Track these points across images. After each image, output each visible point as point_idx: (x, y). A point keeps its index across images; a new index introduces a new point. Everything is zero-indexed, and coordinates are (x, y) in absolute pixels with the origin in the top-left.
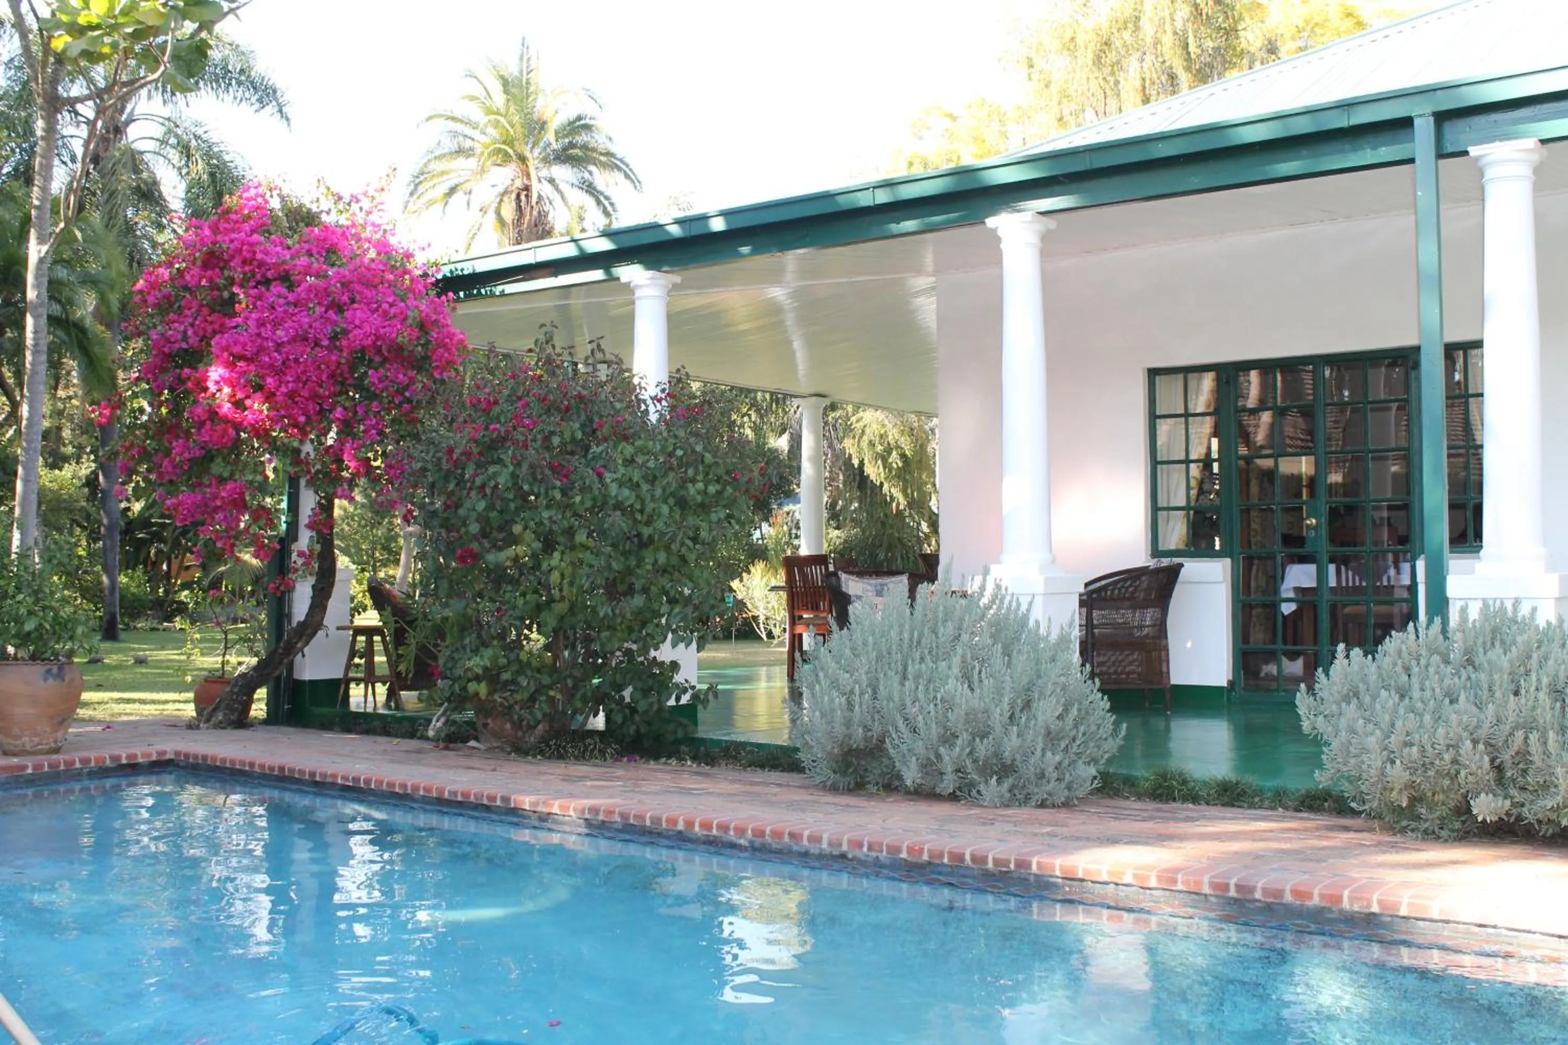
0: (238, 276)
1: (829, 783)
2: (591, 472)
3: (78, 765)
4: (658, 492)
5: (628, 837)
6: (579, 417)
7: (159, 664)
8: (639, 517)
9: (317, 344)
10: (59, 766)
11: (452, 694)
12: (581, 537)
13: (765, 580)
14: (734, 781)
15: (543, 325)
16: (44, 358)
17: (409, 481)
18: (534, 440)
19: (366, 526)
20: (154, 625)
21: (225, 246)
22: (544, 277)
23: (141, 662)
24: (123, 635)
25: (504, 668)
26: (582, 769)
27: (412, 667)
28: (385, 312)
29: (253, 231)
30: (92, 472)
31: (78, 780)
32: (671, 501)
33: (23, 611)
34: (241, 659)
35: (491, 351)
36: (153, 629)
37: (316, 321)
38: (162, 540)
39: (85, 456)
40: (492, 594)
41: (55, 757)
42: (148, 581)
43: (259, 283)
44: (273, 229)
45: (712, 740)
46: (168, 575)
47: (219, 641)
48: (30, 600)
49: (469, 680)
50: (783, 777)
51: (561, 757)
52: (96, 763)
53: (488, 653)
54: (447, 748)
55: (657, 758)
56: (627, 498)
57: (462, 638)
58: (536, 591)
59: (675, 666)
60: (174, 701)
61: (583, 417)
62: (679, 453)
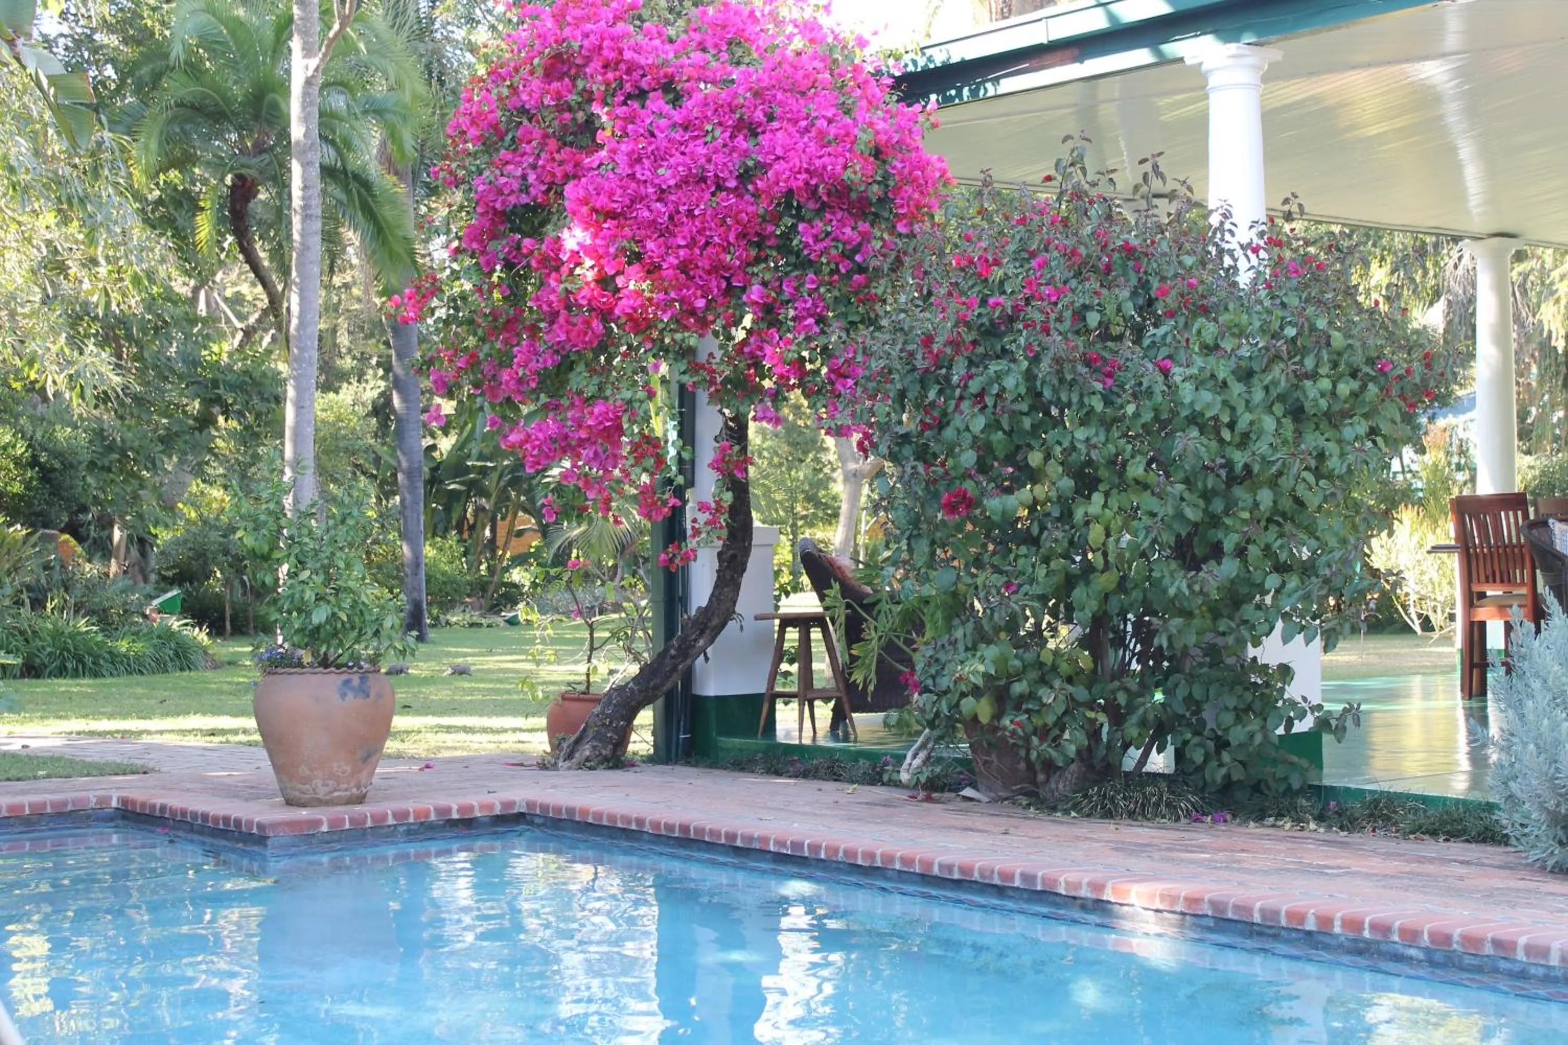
0: (597, 87)
1: (1551, 863)
2: (1150, 366)
3: (391, 821)
4: (1258, 395)
5: (1223, 939)
6: (1127, 281)
7: (486, 675)
8: (1226, 435)
9: (720, 186)
10: (365, 822)
11: (937, 714)
12: (1136, 469)
13: (1416, 538)
14: (1388, 856)
15: (1067, 138)
16: (318, 225)
17: (865, 390)
18: (1059, 320)
19: (781, 464)
20: (475, 619)
21: (576, 45)
22: (1063, 62)
23: (461, 672)
24: (432, 634)
25: (1018, 676)
26: (1141, 833)
27: (873, 676)
28: (821, 133)
29: (617, 18)
30: (382, 394)
31: (393, 843)
32: (1278, 409)
33: (309, 595)
34: (613, 666)
35: (986, 184)
36: (472, 625)
37: (716, 151)
38: (484, 493)
39: (371, 372)
40: (996, 560)
41: (358, 808)
42: (465, 554)
43: (629, 96)
44: (646, 13)
45: (1348, 790)
46: (492, 544)
47: (581, 641)
48: (319, 579)
49: (963, 695)
50: (1474, 851)
51: (1108, 815)
52: (416, 818)
53: (991, 652)
54: (928, 799)
55: (1260, 818)
56: (1209, 406)
57: (950, 629)
58: (1067, 556)
59: (1285, 671)
60: (514, 730)
61: (1134, 281)
62: (1291, 332)
